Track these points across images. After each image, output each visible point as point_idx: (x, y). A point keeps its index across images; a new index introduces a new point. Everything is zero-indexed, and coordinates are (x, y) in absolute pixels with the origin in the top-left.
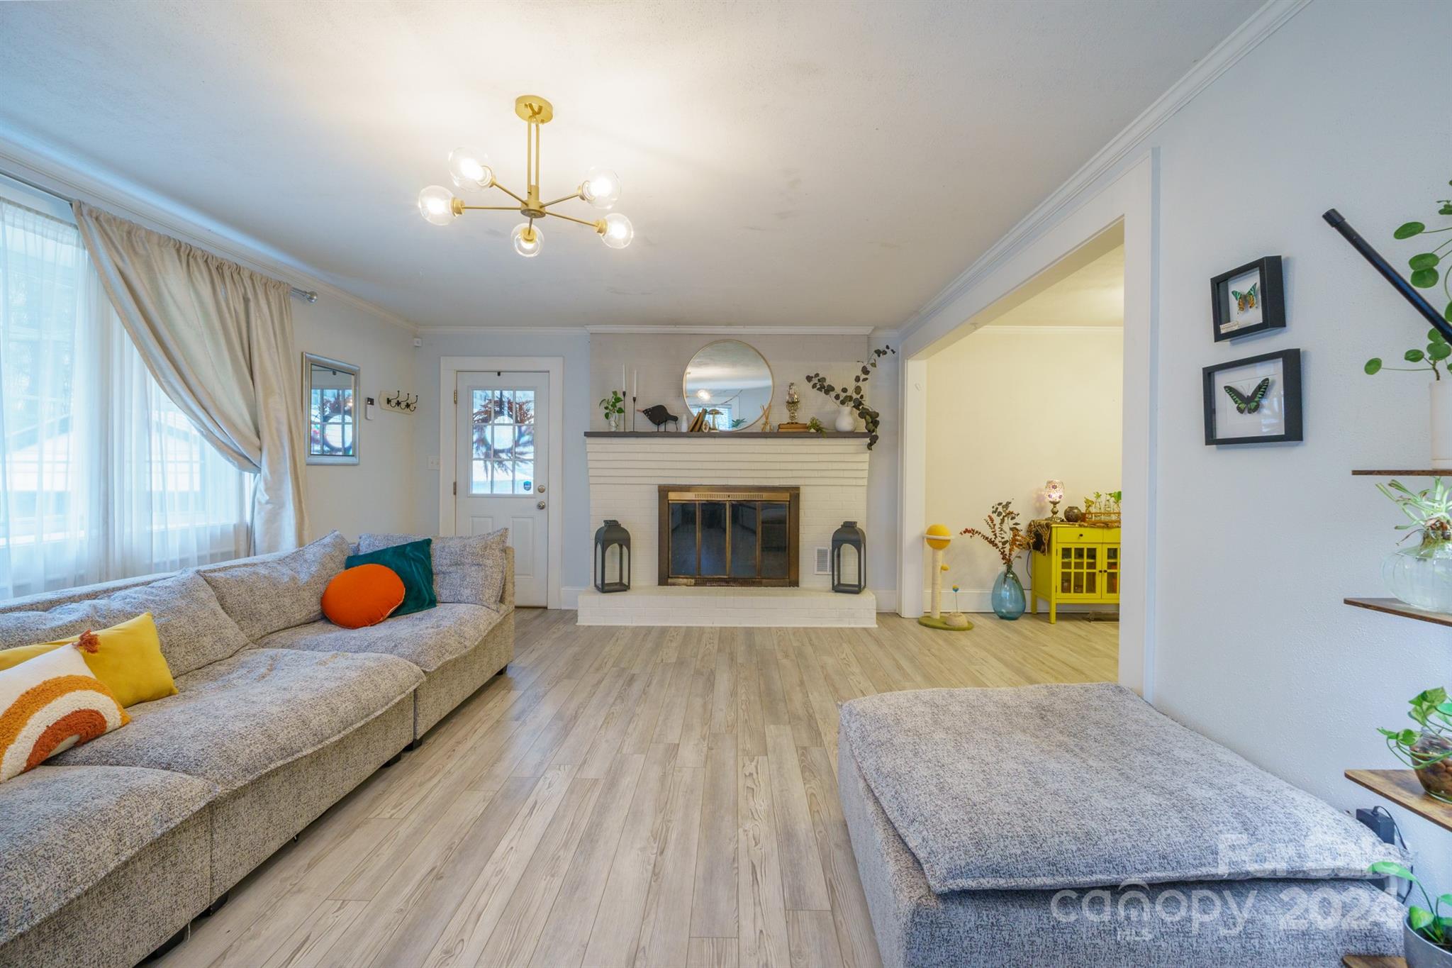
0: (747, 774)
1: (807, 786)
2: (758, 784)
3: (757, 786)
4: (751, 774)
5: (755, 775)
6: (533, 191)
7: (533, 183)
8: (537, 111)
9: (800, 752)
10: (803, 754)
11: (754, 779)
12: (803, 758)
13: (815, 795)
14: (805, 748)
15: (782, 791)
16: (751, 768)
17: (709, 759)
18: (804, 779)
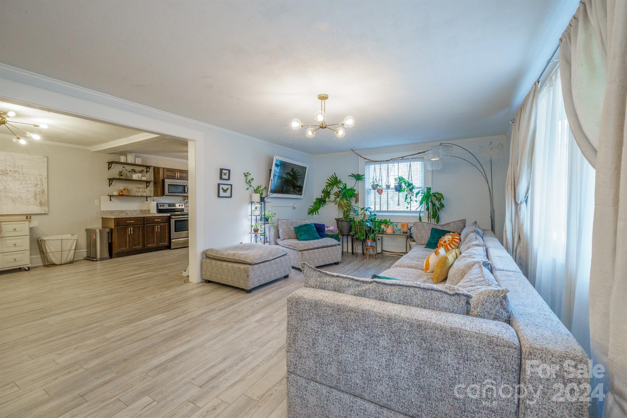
8: (323, 98)
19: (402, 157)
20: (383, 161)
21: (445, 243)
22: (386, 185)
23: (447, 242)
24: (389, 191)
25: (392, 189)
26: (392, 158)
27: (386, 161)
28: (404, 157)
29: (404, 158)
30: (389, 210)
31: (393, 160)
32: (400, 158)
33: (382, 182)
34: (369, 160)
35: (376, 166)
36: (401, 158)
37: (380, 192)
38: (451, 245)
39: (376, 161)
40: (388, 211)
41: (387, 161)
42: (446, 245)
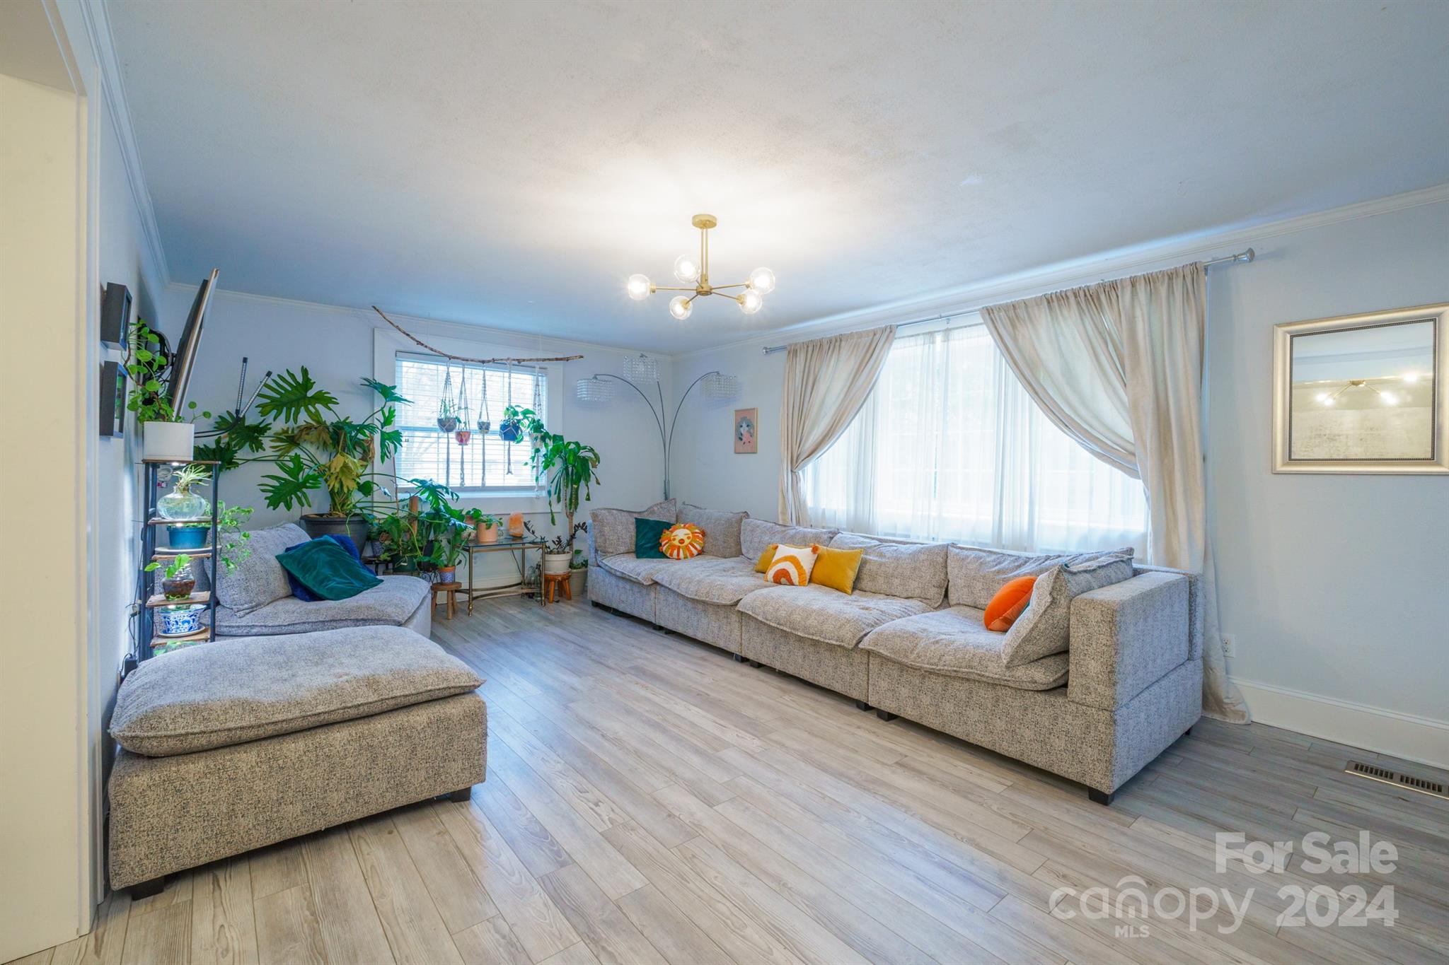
0: (600, 804)
1: (529, 815)
2: (581, 799)
3: (581, 797)
4: (597, 805)
5: (593, 807)
6: (704, 278)
7: (704, 272)
8: (705, 223)
9: (564, 856)
10: (558, 853)
11: (589, 801)
12: (555, 848)
13: (517, 809)
14: (563, 865)
15: (552, 801)
16: (603, 810)
17: (657, 804)
18: (537, 822)
19: (518, 360)
20: (472, 360)
21: (683, 543)
22: (479, 423)
23: (687, 542)
24: (486, 437)
25: (494, 433)
26: (496, 358)
27: (480, 361)
28: (524, 360)
29: (522, 363)
30: (489, 483)
31: (494, 363)
32: (514, 362)
33: (467, 414)
34: (432, 350)
35: (451, 369)
36: (516, 363)
37: (463, 438)
38: (695, 544)
39: (450, 357)
40: (484, 488)
41: (483, 362)
42: (687, 546)
